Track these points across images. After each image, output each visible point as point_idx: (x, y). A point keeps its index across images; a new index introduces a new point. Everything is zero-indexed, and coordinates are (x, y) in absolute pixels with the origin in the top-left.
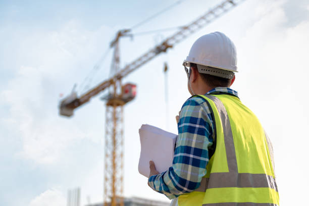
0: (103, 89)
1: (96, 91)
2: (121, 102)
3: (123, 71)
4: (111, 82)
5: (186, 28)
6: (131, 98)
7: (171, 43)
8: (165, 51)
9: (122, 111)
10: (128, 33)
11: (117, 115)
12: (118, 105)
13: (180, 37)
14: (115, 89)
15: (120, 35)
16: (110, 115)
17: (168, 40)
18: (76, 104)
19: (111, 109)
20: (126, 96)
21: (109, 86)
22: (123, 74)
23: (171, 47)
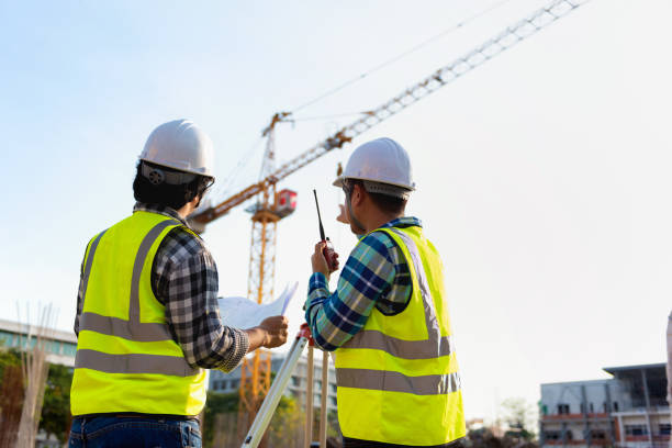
0: (250, 196)
1: (239, 199)
2: (273, 217)
3: (278, 172)
4: (261, 187)
5: (371, 113)
6: (289, 211)
7: (348, 134)
8: (340, 145)
9: (275, 229)
10: (288, 117)
11: (267, 235)
12: (269, 220)
13: (362, 127)
14: (267, 196)
15: (276, 119)
16: (257, 235)
17: (344, 129)
18: (210, 216)
19: (259, 225)
20: (281, 208)
21: (257, 193)
22: (278, 176)
23: (349, 140)
